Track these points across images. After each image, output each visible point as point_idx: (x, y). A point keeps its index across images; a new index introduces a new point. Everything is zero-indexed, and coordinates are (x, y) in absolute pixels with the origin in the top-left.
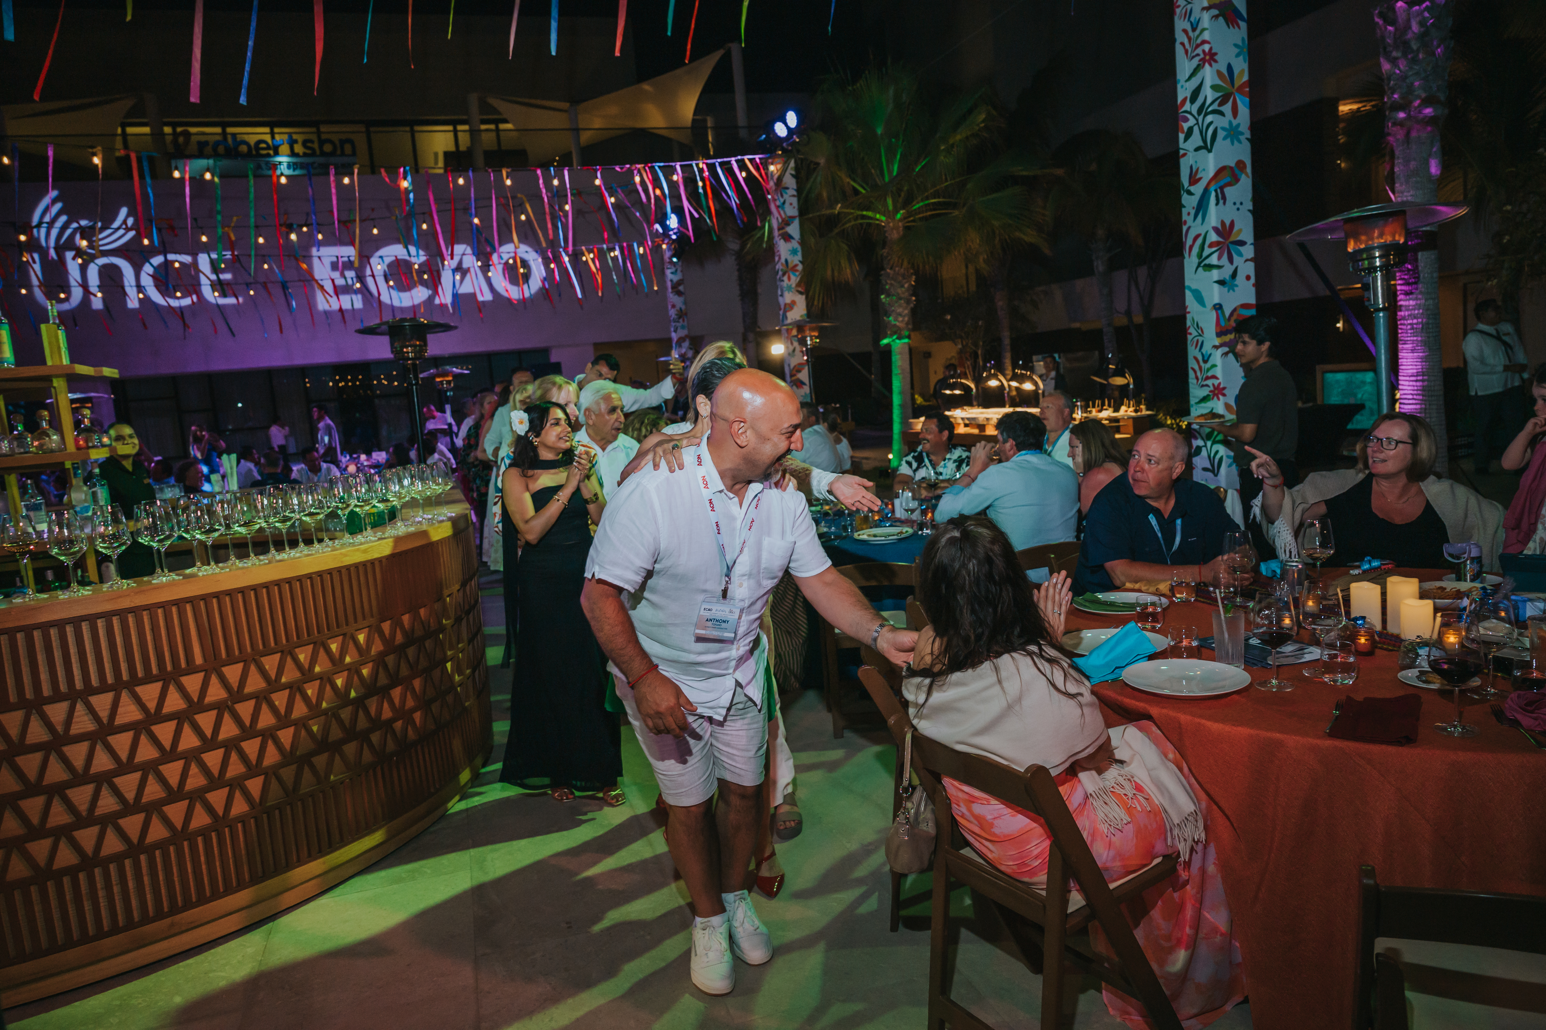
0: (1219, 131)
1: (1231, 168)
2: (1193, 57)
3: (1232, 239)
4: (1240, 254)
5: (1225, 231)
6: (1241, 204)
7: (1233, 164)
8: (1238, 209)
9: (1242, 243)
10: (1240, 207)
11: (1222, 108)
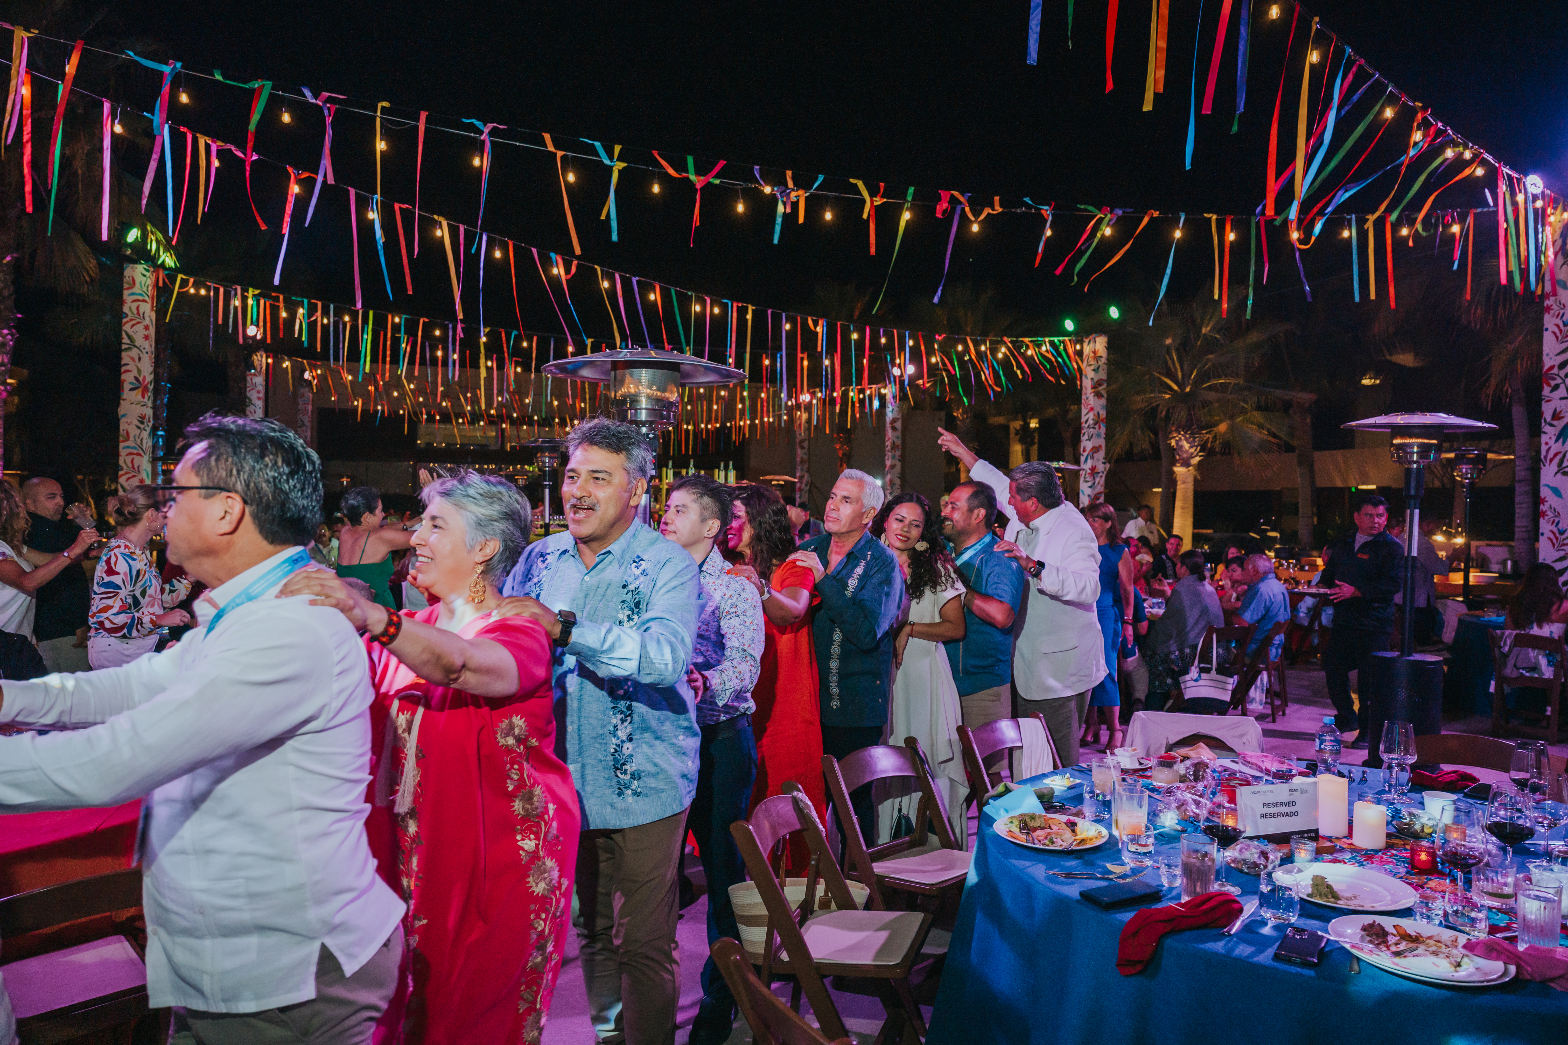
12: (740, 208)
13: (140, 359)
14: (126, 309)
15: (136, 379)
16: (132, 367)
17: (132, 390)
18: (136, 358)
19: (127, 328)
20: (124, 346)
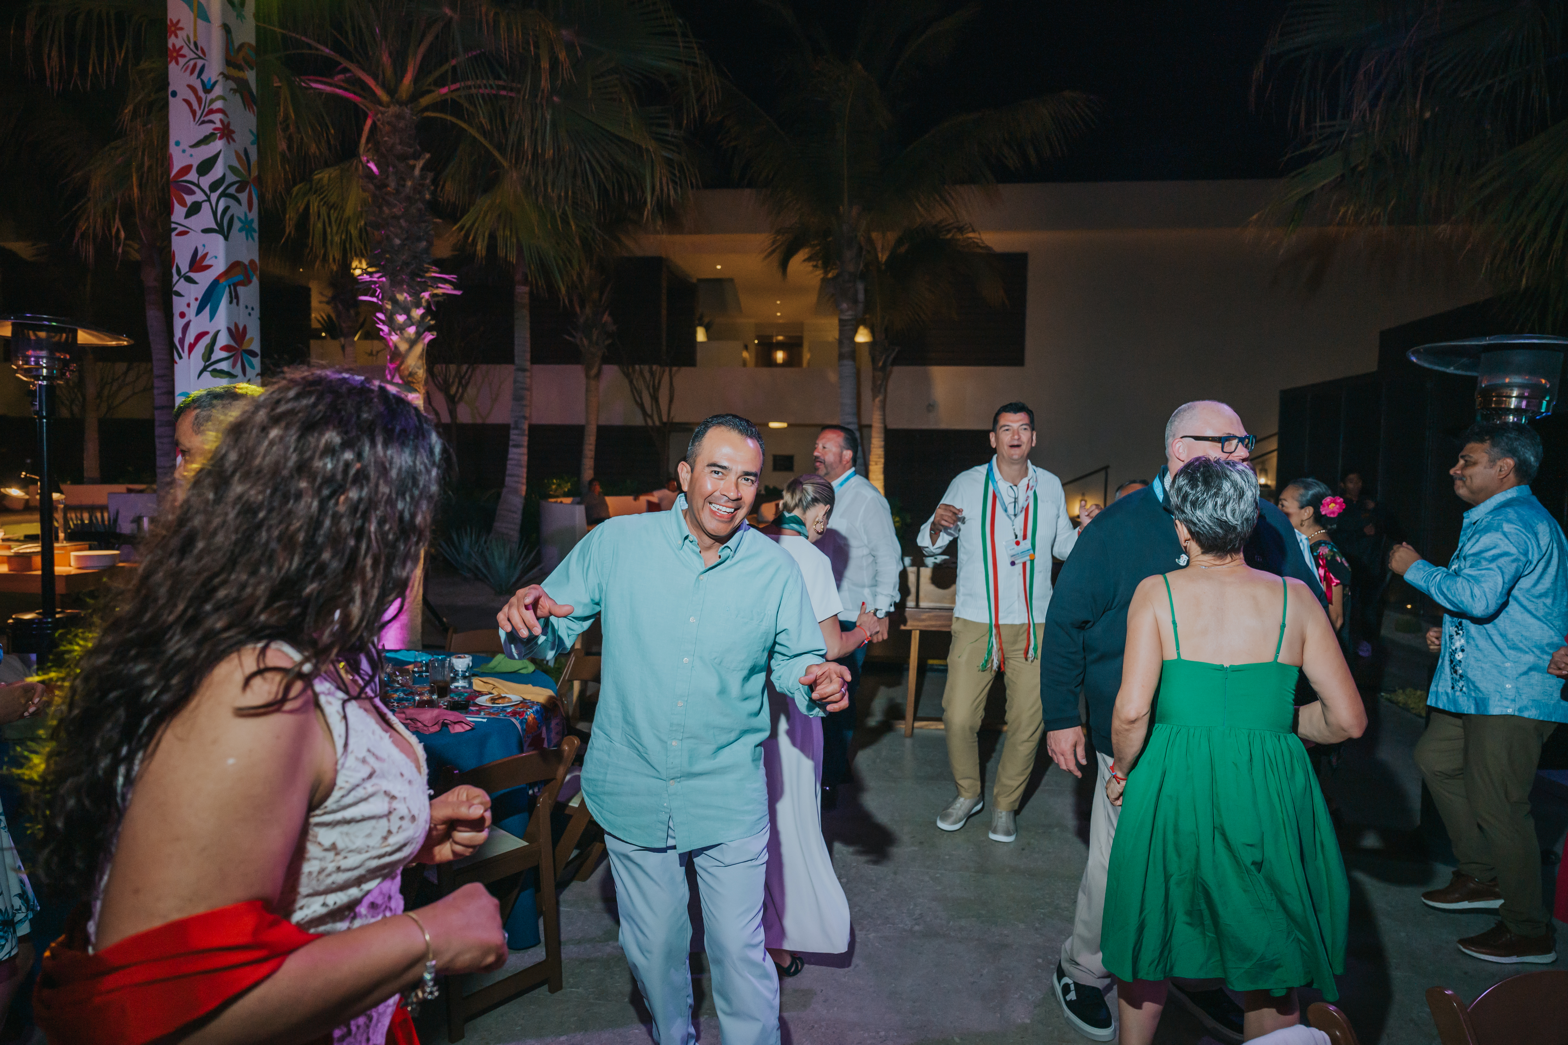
0: (236, 220)
1: (245, 265)
2: (203, 122)
3: (245, 347)
4: (252, 367)
5: (237, 334)
6: (253, 309)
7: (247, 263)
8: (250, 314)
9: (253, 354)
10: (252, 312)
11: (238, 195)
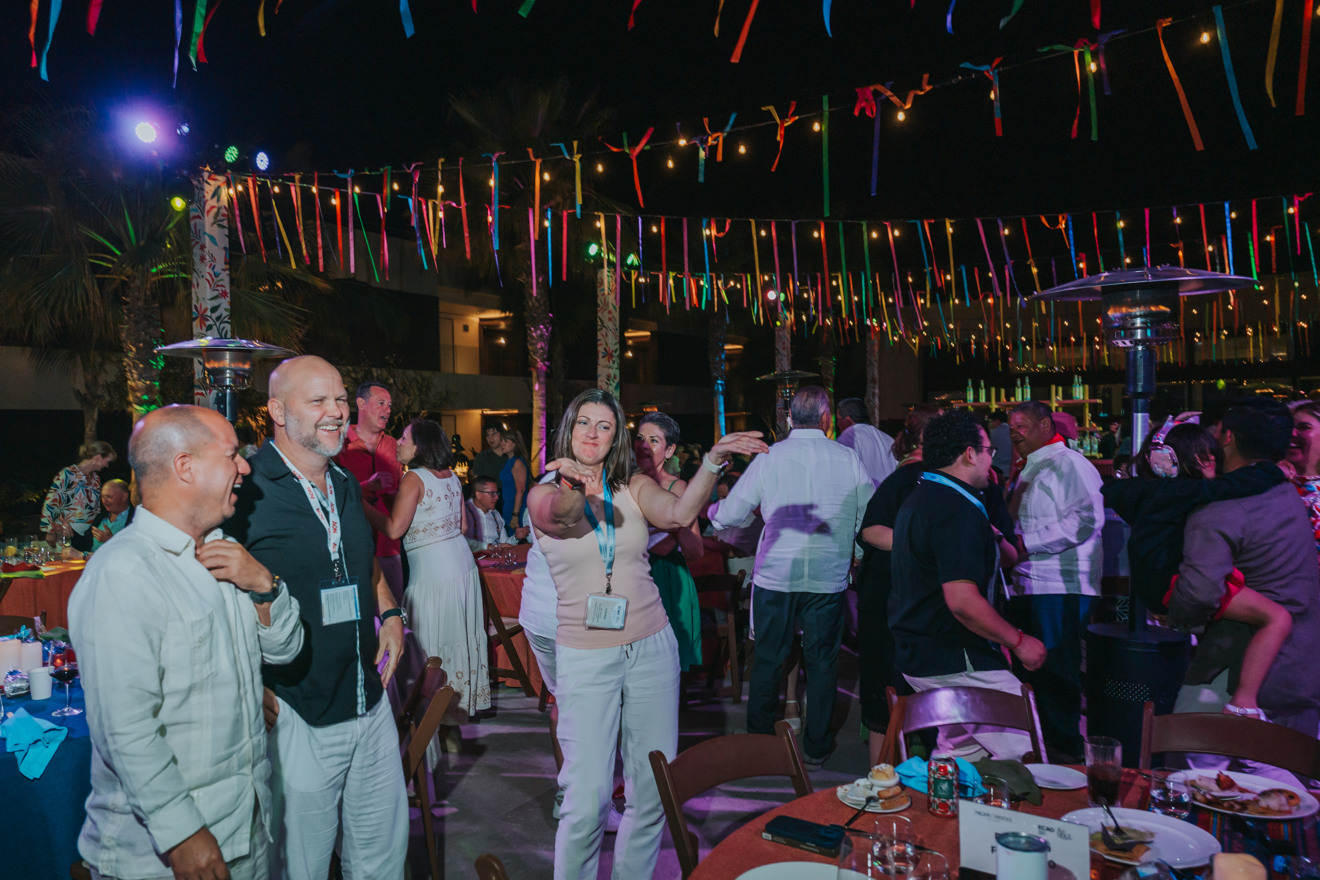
12: (670, 164)
13: (607, 335)
14: (599, 302)
15: (605, 349)
16: (602, 342)
17: (603, 357)
18: (604, 334)
19: (599, 314)
20: (599, 327)
